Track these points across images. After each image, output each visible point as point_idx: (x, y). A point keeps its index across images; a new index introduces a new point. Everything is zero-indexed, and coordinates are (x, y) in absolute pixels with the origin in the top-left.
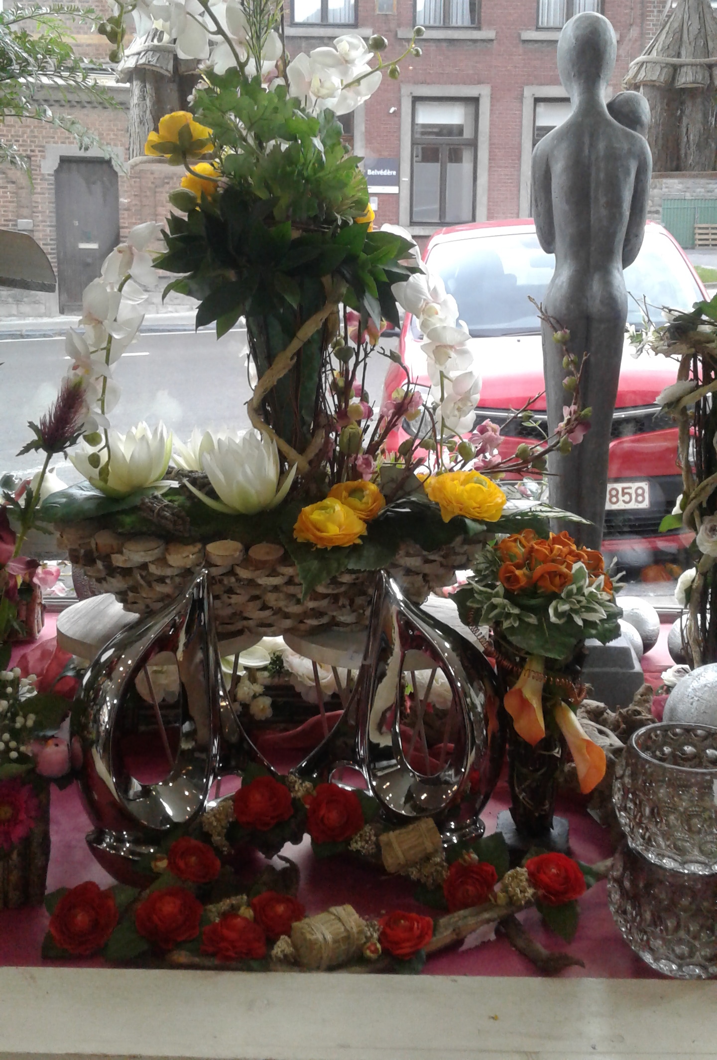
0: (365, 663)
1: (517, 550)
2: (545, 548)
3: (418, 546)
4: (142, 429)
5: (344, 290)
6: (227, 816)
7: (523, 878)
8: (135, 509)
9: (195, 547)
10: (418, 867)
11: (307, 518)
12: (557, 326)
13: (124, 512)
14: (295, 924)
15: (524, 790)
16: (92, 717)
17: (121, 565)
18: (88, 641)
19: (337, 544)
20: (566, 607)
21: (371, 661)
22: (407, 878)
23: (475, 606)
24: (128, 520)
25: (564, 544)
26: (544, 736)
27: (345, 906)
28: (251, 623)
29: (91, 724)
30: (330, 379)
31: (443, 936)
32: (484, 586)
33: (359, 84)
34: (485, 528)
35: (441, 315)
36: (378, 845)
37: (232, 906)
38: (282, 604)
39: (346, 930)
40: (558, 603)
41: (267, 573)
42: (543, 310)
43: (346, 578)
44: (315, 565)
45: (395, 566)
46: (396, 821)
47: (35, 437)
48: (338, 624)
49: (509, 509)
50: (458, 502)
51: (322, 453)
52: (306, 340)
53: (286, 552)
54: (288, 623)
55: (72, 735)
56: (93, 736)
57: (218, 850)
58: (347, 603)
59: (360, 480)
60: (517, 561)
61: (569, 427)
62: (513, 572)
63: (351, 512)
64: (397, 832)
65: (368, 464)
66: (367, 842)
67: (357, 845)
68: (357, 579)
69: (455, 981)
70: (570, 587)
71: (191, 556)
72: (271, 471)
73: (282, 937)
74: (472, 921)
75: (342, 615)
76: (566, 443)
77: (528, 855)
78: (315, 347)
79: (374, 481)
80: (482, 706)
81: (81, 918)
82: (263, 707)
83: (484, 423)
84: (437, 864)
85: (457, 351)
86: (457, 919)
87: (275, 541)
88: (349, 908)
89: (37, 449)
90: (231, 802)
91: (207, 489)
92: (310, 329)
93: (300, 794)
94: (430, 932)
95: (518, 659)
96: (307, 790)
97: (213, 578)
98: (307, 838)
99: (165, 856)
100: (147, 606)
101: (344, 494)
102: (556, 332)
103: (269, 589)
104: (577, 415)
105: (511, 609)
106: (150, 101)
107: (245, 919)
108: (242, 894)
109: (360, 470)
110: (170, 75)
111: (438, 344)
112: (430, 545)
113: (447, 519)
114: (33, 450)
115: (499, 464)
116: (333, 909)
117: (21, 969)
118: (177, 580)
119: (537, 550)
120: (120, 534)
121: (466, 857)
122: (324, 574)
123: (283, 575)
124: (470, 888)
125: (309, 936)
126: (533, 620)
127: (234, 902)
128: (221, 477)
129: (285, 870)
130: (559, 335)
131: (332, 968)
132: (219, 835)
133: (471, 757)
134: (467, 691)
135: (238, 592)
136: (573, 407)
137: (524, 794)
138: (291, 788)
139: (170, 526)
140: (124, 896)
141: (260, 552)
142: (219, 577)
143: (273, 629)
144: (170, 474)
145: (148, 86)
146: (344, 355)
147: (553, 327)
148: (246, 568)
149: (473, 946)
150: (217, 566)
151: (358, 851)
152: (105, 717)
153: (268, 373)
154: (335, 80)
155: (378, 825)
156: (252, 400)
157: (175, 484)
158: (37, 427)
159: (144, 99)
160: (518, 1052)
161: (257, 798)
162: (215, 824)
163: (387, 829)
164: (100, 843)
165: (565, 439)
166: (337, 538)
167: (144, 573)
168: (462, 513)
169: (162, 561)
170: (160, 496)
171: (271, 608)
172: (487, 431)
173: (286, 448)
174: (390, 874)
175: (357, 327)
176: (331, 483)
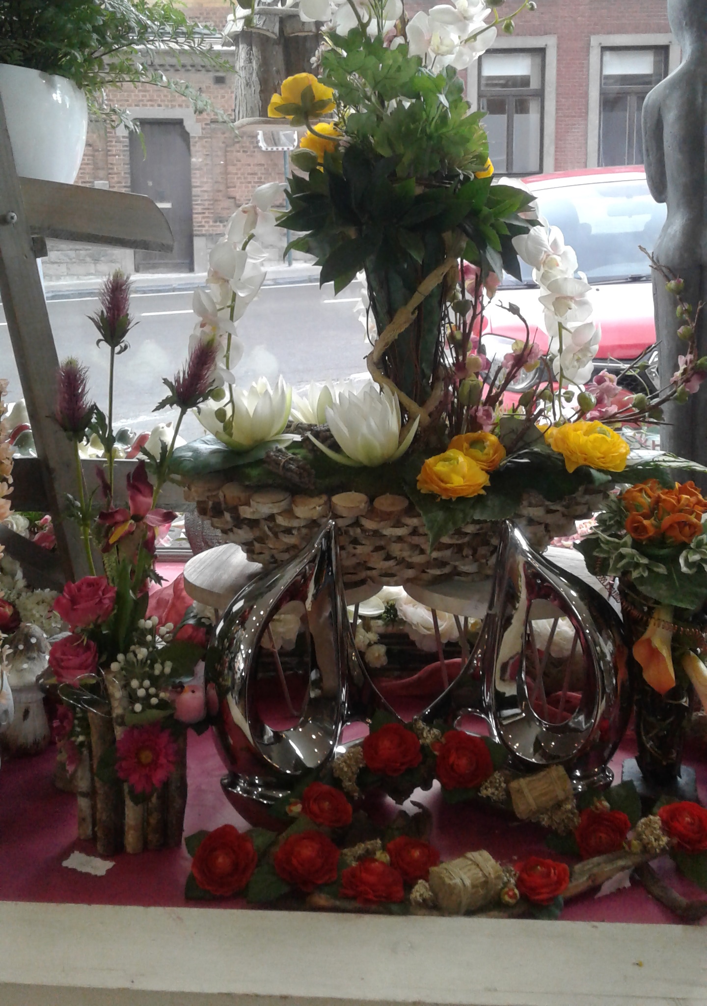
0: (490, 612)
1: (643, 500)
2: (673, 498)
3: (541, 497)
4: (262, 383)
5: (464, 245)
6: (357, 762)
7: (656, 826)
8: (259, 462)
9: (321, 498)
10: (549, 813)
11: (431, 469)
12: (670, 276)
13: (250, 465)
14: (434, 869)
15: (652, 739)
16: (227, 665)
17: (249, 516)
18: (216, 590)
19: (461, 495)
20: (696, 557)
21: (497, 610)
22: (538, 823)
23: (602, 555)
24: (254, 472)
25: (692, 494)
26: (674, 685)
27: (481, 852)
28: (374, 573)
29: (226, 671)
30: (448, 331)
31: (579, 882)
32: (609, 536)
33: (475, 40)
34: (610, 478)
35: (561, 266)
36: (508, 792)
37: (367, 851)
38: (406, 554)
39: (485, 875)
40: (688, 553)
41: (392, 525)
42: (655, 259)
43: (470, 529)
44: (440, 515)
45: (520, 516)
46: (525, 769)
47: (170, 394)
48: (460, 574)
49: (632, 459)
50: (582, 453)
51: (443, 404)
52: (427, 294)
53: (411, 504)
54: (410, 573)
55: (207, 682)
56: (229, 683)
57: (349, 795)
58: (470, 552)
59: (480, 432)
60: (644, 511)
61: (685, 377)
62: (641, 522)
63: (474, 463)
64: (528, 779)
65: (488, 415)
66: (497, 789)
67: (487, 791)
68: (481, 529)
69: (596, 927)
70: (700, 537)
71: (318, 508)
72: (394, 423)
73: (420, 881)
74: (608, 868)
75: (464, 565)
76: (683, 392)
77: (658, 804)
78: (435, 302)
79: (493, 432)
80: (612, 654)
81: (222, 861)
82: (378, 654)
83: (601, 374)
84: (567, 811)
85: (576, 302)
86: (591, 866)
87: (399, 492)
88: (485, 854)
89: (171, 405)
90: (360, 748)
91: (329, 442)
92: (430, 284)
93: (428, 741)
94: (567, 878)
95: (646, 609)
96: (436, 736)
97: (339, 529)
98: (436, 784)
99: (298, 800)
100: (273, 556)
101: (466, 445)
102: (669, 281)
103: (393, 539)
104: (693, 365)
105: (640, 559)
106: (257, 63)
107: (382, 863)
108: (376, 839)
109: (481, 421)
110: (276, 38)
111: (558, 296)
112: (553, 494)
113: (571, 469)
114: (168, 406)
115: (616, 414)
116: (470, 855)
117: (169, 909)
118: (304, 531)
119: (665, 500)
120: (247, 487)
121: (598, 804)
122: (450, 525)
123: (407, 526)
124: (603, 835)
125: (447, 881)
126: (662, 570)
127: (369, 847)
128: (345, 430)
129: (417, 816)
130: (673, 283)
131: (471, 912)
132: (350, 780)
133: (602, 706)
134: (596, 640)
135: (363, 542)
136: (689, 357)
137: (651, 743)
138: (420, 735)
139: (296, 479)
140: (261, 840)
141: (385, 503)
142: (345, 528)
143: (395, 578)
144: (290, 427)
145: (254, 49)
146: (461, 308)
147: (666, 276)
148: (371, 519)
149: (608, 893)
150: (342, 517)
151: (488, 797)
152: (240, 665)
153: (389, 328)
154: (454, 37)
155: (507, 772)
156: (371, 353)
157: (298, 438)
158: (171, 383)
159: (251, 62)
160: (665, 998)
161: (386, 745)
162: (346, 769)
163: (516, 777)
164: (235, 788)
165: (682, 389)
166: (462, 489)
167: (271, 525)
168: (587, 463)
169: (289, 512)
170: (284, 450)
171: (395, 558)
172: (605, 381)
173: (407, 401)
174: (522, 821)
175: (474, 281)
176: (451, 436)
